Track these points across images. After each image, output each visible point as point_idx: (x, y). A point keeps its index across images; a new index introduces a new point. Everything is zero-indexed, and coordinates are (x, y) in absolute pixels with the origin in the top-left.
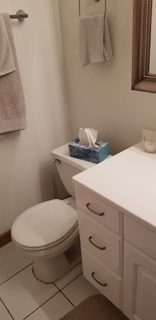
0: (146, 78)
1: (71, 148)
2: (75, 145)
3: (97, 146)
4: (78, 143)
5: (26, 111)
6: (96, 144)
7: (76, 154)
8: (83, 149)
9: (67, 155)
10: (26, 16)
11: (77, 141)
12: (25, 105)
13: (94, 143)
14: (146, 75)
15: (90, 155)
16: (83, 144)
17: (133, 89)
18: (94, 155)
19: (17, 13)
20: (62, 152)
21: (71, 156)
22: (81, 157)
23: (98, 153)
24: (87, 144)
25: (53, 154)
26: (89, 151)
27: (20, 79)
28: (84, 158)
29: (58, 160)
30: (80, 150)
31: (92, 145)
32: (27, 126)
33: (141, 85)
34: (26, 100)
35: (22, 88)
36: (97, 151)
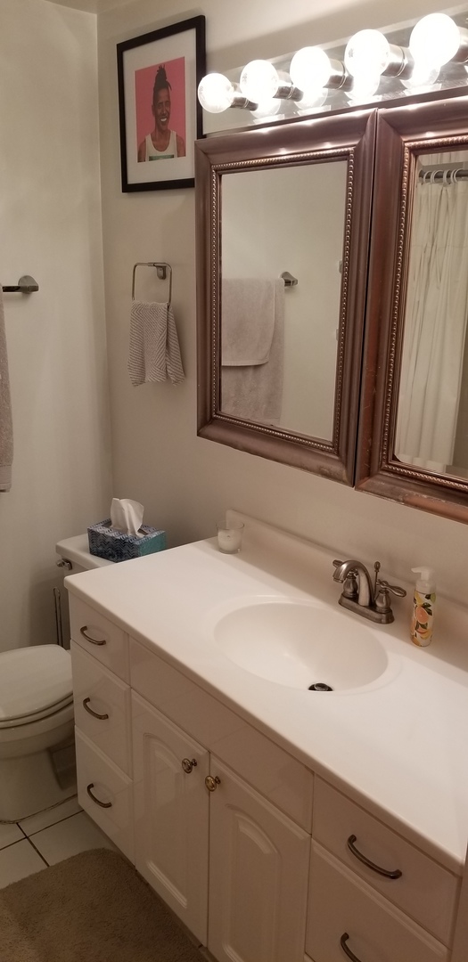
0: (216, 419)
1: (93, 535)
2: (101, 530)
3: (140, 535)
4: (108, 527)
5: (12, 455)
6: (140, 531)
7: (100, 549)
8: (112, 538)
9: (84, 550)
10: (35, 289)
11: (108, 523)
12: (12, 444)
13: (136, 530)
14: (216, 414)
15: (124, 552)
16: (117, 530)
17: (199, 435)
18: (130, 550)
19: (20, 281)
20: (77, 545)
21: (92, 552)
22: (110, 555)
23: (138, 547)
24: (125, 531)
25: (59, 549)
26: (123, 542)
27: (9, 396)
28: (114, 557)
29: (68, 561)
30: (107, 540)
31: (133, 532)
32: (10, 486)
33: (211, 430)
34: (15, 436)
35: (9, 413)
36: (137, 543)
